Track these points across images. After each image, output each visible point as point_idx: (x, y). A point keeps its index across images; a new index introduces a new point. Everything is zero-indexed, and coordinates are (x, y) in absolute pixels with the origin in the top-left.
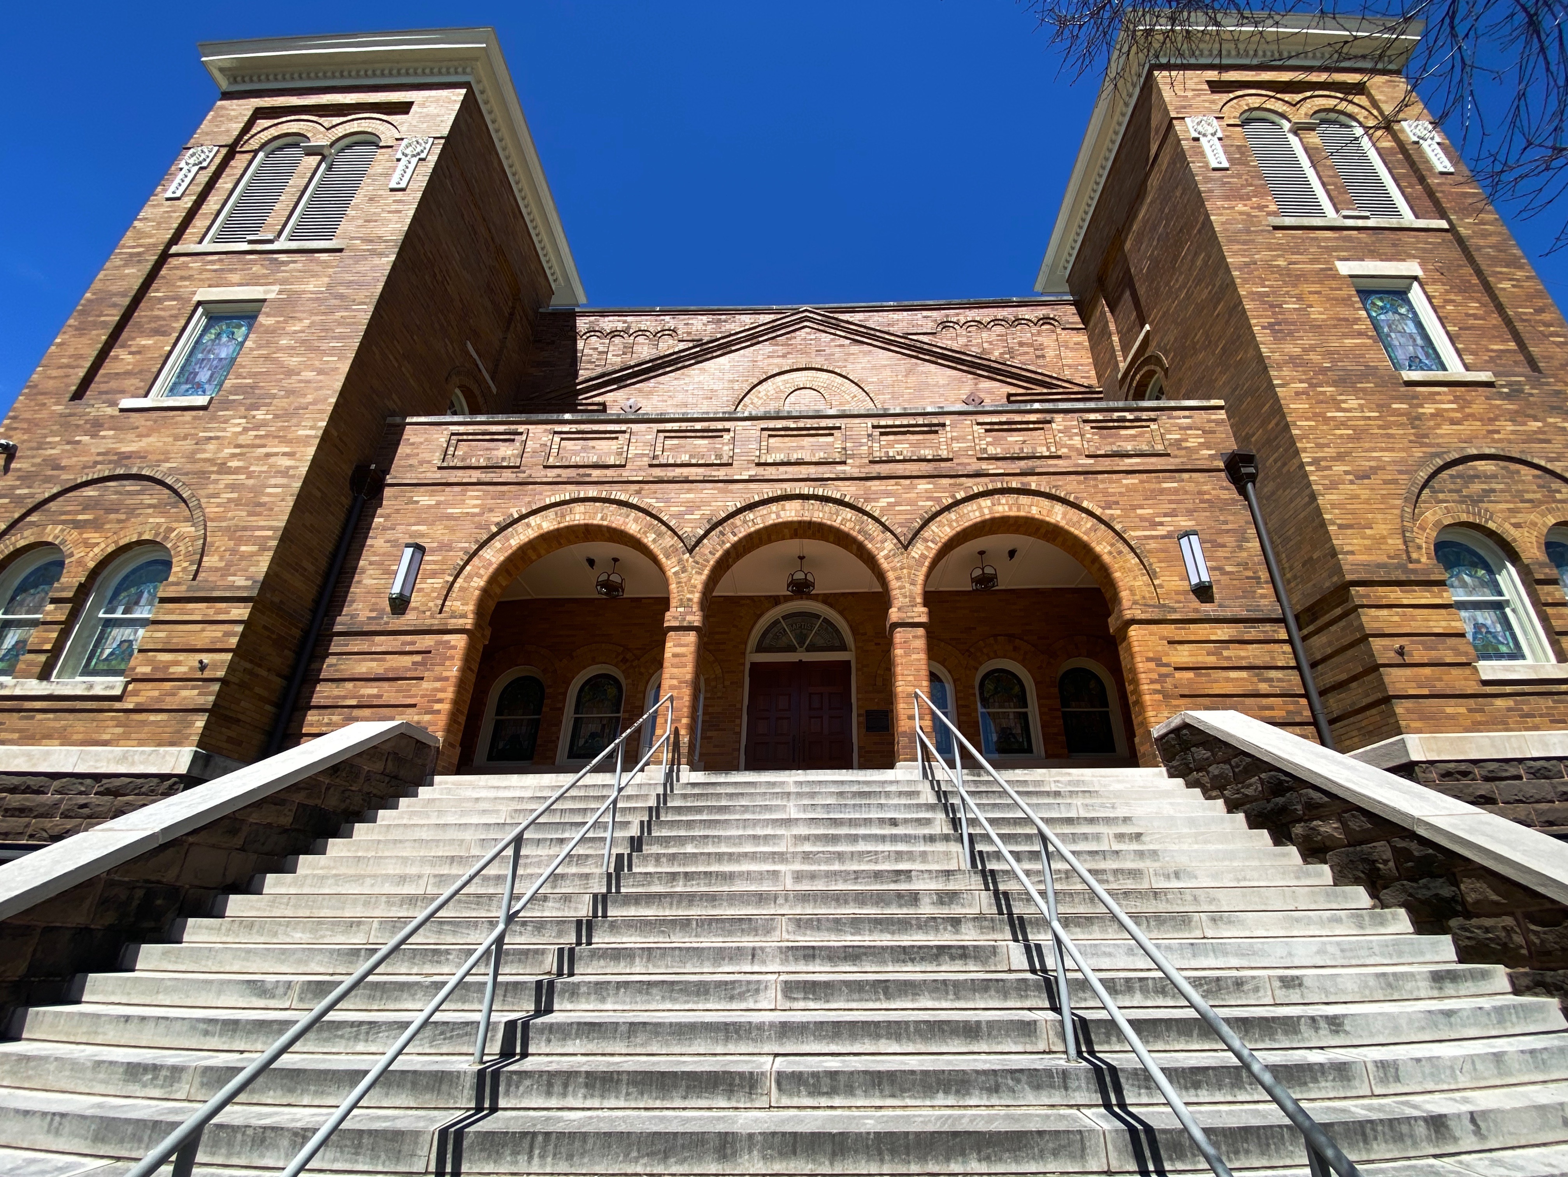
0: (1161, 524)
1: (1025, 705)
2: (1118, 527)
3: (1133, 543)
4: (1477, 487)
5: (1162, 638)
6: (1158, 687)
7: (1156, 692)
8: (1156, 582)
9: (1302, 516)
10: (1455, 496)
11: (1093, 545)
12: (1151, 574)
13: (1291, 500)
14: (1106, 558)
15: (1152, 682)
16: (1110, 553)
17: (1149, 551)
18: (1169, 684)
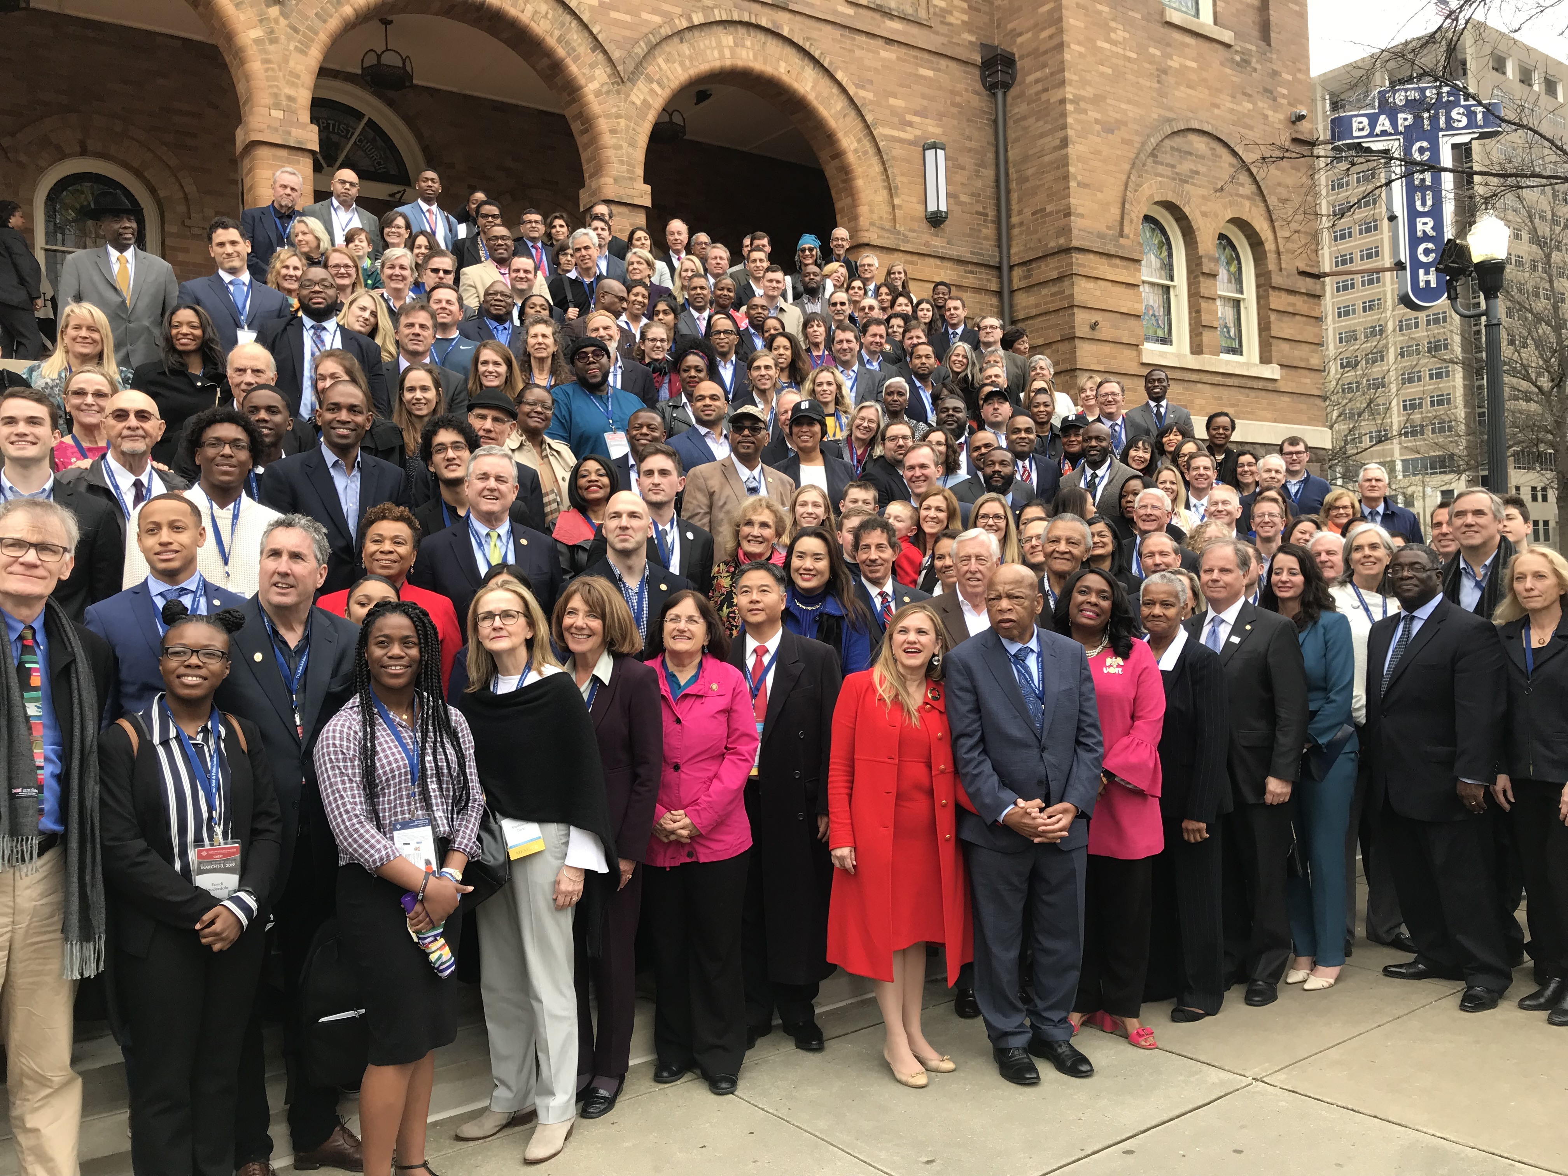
0: (910, 124)
2: (869, 118)
3: (881, 144)
4: (1186, 167)
8: (897, 201)
9: (1047, 159)
10: (1168, 171)
11: (840, 135)
12: (891, 191)
13: (1042, 136)
14: (851, 158)
16: (856, 151)
17: (894, 158)
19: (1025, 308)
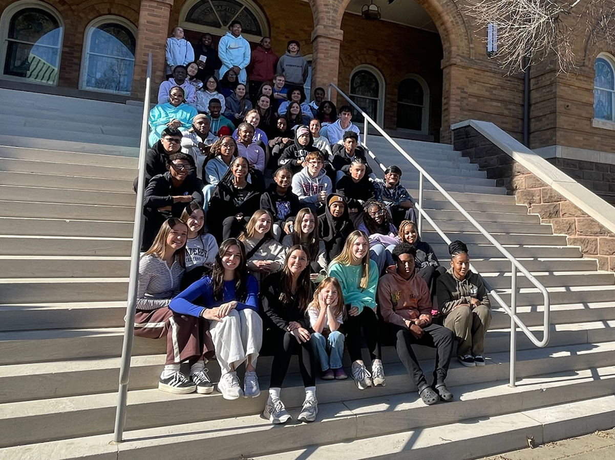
1: (377, 96)
5: (466, 78)
6: (458, 103)
7: (457, 106)
8: (472, 46)
12: (470, 40)
15: (457, 100)
18: (464, 103)
19: (535, 98)
